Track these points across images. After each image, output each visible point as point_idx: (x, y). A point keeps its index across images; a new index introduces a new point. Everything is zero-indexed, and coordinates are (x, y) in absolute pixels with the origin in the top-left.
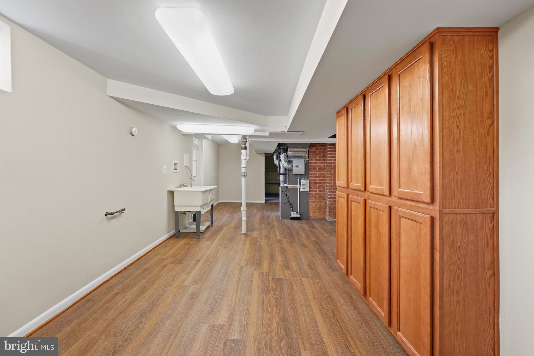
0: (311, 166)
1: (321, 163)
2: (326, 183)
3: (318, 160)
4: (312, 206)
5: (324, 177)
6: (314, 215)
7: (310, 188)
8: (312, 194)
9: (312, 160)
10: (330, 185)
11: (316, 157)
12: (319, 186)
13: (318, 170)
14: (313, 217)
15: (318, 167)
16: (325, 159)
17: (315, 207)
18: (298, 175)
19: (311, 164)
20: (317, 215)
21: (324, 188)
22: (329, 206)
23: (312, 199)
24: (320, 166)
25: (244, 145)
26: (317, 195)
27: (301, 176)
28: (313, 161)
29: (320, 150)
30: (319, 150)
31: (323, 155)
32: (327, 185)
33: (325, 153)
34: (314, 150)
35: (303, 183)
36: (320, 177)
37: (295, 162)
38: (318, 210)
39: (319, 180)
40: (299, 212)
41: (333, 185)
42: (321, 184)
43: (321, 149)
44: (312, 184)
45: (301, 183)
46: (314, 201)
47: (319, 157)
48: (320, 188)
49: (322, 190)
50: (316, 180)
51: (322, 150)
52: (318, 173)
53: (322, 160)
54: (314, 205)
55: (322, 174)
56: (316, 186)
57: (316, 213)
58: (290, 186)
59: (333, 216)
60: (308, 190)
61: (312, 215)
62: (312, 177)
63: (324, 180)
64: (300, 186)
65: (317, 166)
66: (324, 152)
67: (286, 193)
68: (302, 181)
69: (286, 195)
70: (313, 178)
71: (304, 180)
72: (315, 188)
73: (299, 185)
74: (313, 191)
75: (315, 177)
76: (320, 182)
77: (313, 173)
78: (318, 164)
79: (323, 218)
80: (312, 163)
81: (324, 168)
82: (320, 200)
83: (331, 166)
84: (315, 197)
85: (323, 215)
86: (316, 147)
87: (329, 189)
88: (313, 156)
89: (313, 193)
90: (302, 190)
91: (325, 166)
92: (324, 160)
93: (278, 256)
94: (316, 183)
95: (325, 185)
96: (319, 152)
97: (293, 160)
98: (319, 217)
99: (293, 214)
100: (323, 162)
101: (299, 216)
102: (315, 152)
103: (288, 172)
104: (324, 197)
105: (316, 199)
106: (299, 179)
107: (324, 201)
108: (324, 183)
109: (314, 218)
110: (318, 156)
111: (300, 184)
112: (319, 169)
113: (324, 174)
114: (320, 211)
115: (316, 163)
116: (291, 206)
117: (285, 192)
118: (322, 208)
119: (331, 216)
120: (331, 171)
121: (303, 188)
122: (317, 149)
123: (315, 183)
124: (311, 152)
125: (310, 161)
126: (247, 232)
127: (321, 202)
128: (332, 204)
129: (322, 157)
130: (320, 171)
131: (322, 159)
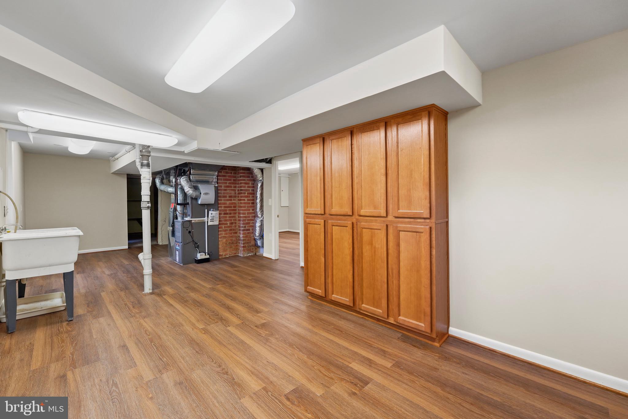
0: (220, 193)
1: (232, 190)
2: (237, 214)
3: (228, 187)
4: (222, 243)
5: (235, 207)
6: (224, 253)
7: (220, 221)
8: (221, 228)
9: (221, 187)
10: (244, 215)
11: (226, 183)
12: (230, 217)
13: (228, 198)
14: (223, 255)
15: (228, 195)
16: (236, 185)
17: (226, 244)
18: (206, 204)
19: (220, 192)
20: (227, 252)
21: (235, 220)
22: (243, 240)
23: (222, 234)
24: (231, 193)
25: (146, 161)
26: (228, 229)
27: (209, 206)
28: (223, 188)
29: (230, 175)
30: (228, 175)
31: (234, 180)
32: (239, 216)
33: (236, 179)
34: (223, 174)
35: (213, 215)
36: (231, 207)
37: (203, 188)
38: (229, 247)
39: (230, 210)
40: (207, 252)
41: (246, 215)
42: (232, 215)
43: (231, 173)
44: (221, 216)
45: (210, 215)
46: (224, 236)
47: (230, 183)
48: (231, 220)
49: (233, 222)
50: (226, 210)
51: (233, 175)
52: (228, 202)
53: (233, 187)
54: (224, 240)
55: (232, 203)
56: (226, 217)
57: (227, 250)
58: (194, 220)
59: (248, 251)
60: (218, 224)
61: (223, 253)
62: (221, 207)
63: (235, 210)
64: (208, 219)
65: (227, 193)
66: (235, 177)
67: (190, 229)
68: (210, 212)
69: (190, 232)
70: (223, 208)
71: (213, 211)
72: (226, 220)
73: (206, 217)
74: (223, 224)
75: (225, 207)
76: (231, 213)
77: (223, 202)
78: (228, 191)
79: (235, 255)
80: (221, 190)
81: (235, 197)
82: (231, 234)
83: (245, 193)
84: (225, 231)
85: (234, 252)
86: (226, 171)
87: (243, 220)
88: (223, 181)
89: (223, 226)
90: (210, 223)
91: (236, 193)
92: (235, 187)
93: (232, 304)
94: (227, 214)
95: (236, 216)
96: (229, 176)
97: (199, 185)
98: (230, 255)
99: (201, 255)
100: (234, 189)
101: (208, 256)
102: (224, 176)
103: (192, 201)
104: (235, 231)
105: (226, 234)
106: (206, 210)
107: (236, 235)
108: (235, 213)
109: (225, 257)
110: (228, 182)
111: (208, 217)
112: (230, 197)
113: (235, 203)
114: (231, 247)
115: (225, 190)
116: (196, 246)
117: (187, 229)
118: (234, 243)
119: (245, 251)
120: (244, 200)
121: (212, 220)
122: (227, 173)
123: (225, 214)
124: (220, 176)
125: (219, 187)
126: (153, 289)
127: (232, 237)
128: (246, 237)
129: (233, 183)
130: (231, 200)
131: (232, 185)
